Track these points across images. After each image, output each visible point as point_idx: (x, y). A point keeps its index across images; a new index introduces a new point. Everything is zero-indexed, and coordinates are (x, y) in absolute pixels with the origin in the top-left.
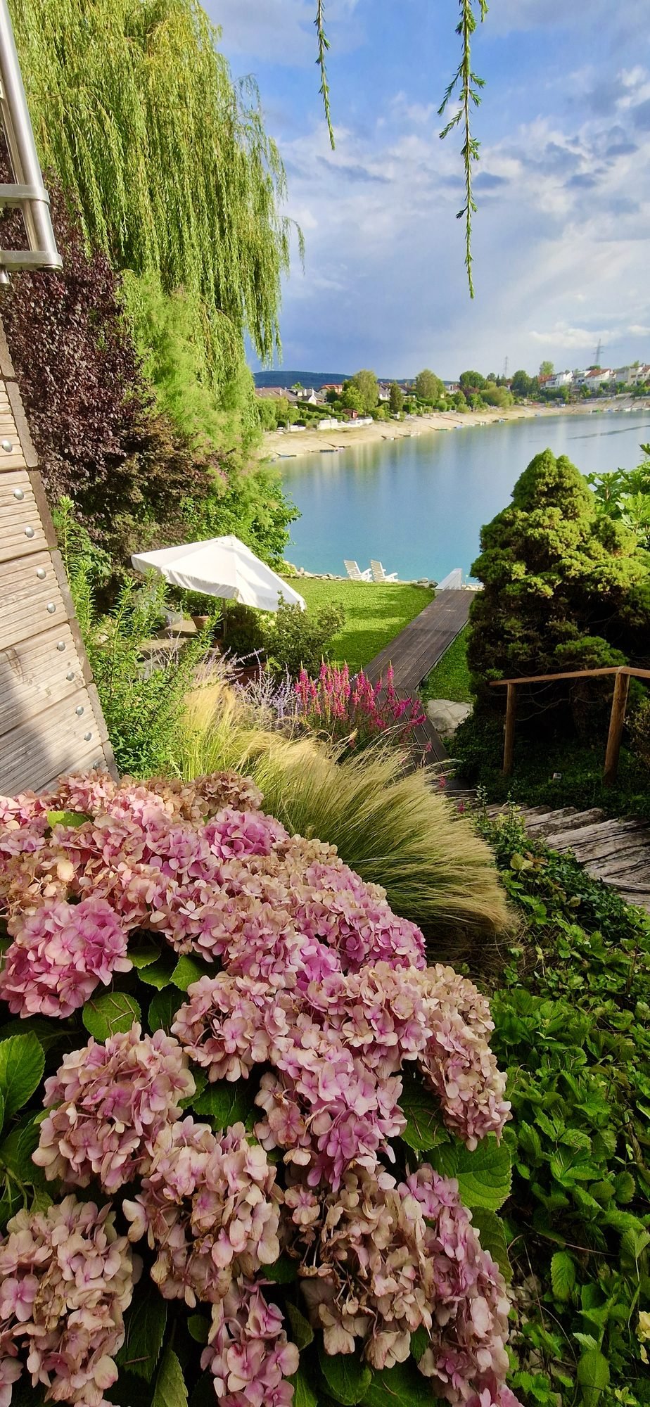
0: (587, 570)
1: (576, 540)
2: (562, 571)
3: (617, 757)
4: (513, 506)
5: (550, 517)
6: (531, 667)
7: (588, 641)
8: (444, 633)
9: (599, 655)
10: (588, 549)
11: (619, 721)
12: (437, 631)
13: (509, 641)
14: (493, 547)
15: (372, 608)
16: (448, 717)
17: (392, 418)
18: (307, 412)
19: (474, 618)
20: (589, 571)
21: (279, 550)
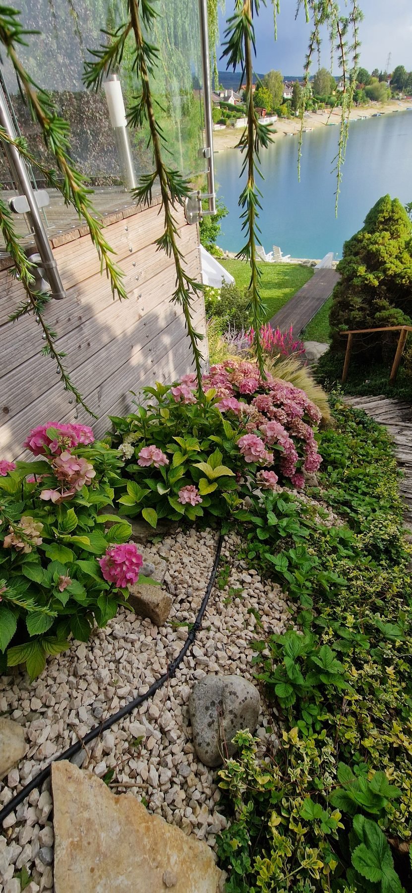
0: (398, 271)
1: (395, 252)
2: (385, 271)
3: (397, 372)
4: (364, 230)
5: (383, 238)
6: (362, 325)
7: (393, 311)
8: (318, 299)
9: (397, 319)
10: (401, 258)
11: (400, 353)
12: (313, 298)
13: (352, 310)
14: (349, 255)
15: (273, 281)
16: (315, 351)
17: (293, 115)
18: (227, 111)
19: (335, 296)
20: (400, 271)
21: (213, 239)
